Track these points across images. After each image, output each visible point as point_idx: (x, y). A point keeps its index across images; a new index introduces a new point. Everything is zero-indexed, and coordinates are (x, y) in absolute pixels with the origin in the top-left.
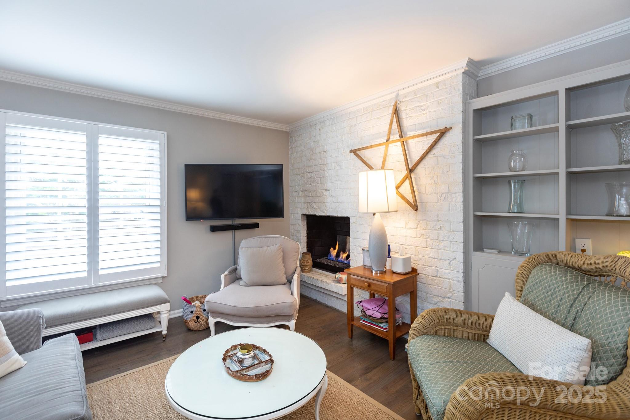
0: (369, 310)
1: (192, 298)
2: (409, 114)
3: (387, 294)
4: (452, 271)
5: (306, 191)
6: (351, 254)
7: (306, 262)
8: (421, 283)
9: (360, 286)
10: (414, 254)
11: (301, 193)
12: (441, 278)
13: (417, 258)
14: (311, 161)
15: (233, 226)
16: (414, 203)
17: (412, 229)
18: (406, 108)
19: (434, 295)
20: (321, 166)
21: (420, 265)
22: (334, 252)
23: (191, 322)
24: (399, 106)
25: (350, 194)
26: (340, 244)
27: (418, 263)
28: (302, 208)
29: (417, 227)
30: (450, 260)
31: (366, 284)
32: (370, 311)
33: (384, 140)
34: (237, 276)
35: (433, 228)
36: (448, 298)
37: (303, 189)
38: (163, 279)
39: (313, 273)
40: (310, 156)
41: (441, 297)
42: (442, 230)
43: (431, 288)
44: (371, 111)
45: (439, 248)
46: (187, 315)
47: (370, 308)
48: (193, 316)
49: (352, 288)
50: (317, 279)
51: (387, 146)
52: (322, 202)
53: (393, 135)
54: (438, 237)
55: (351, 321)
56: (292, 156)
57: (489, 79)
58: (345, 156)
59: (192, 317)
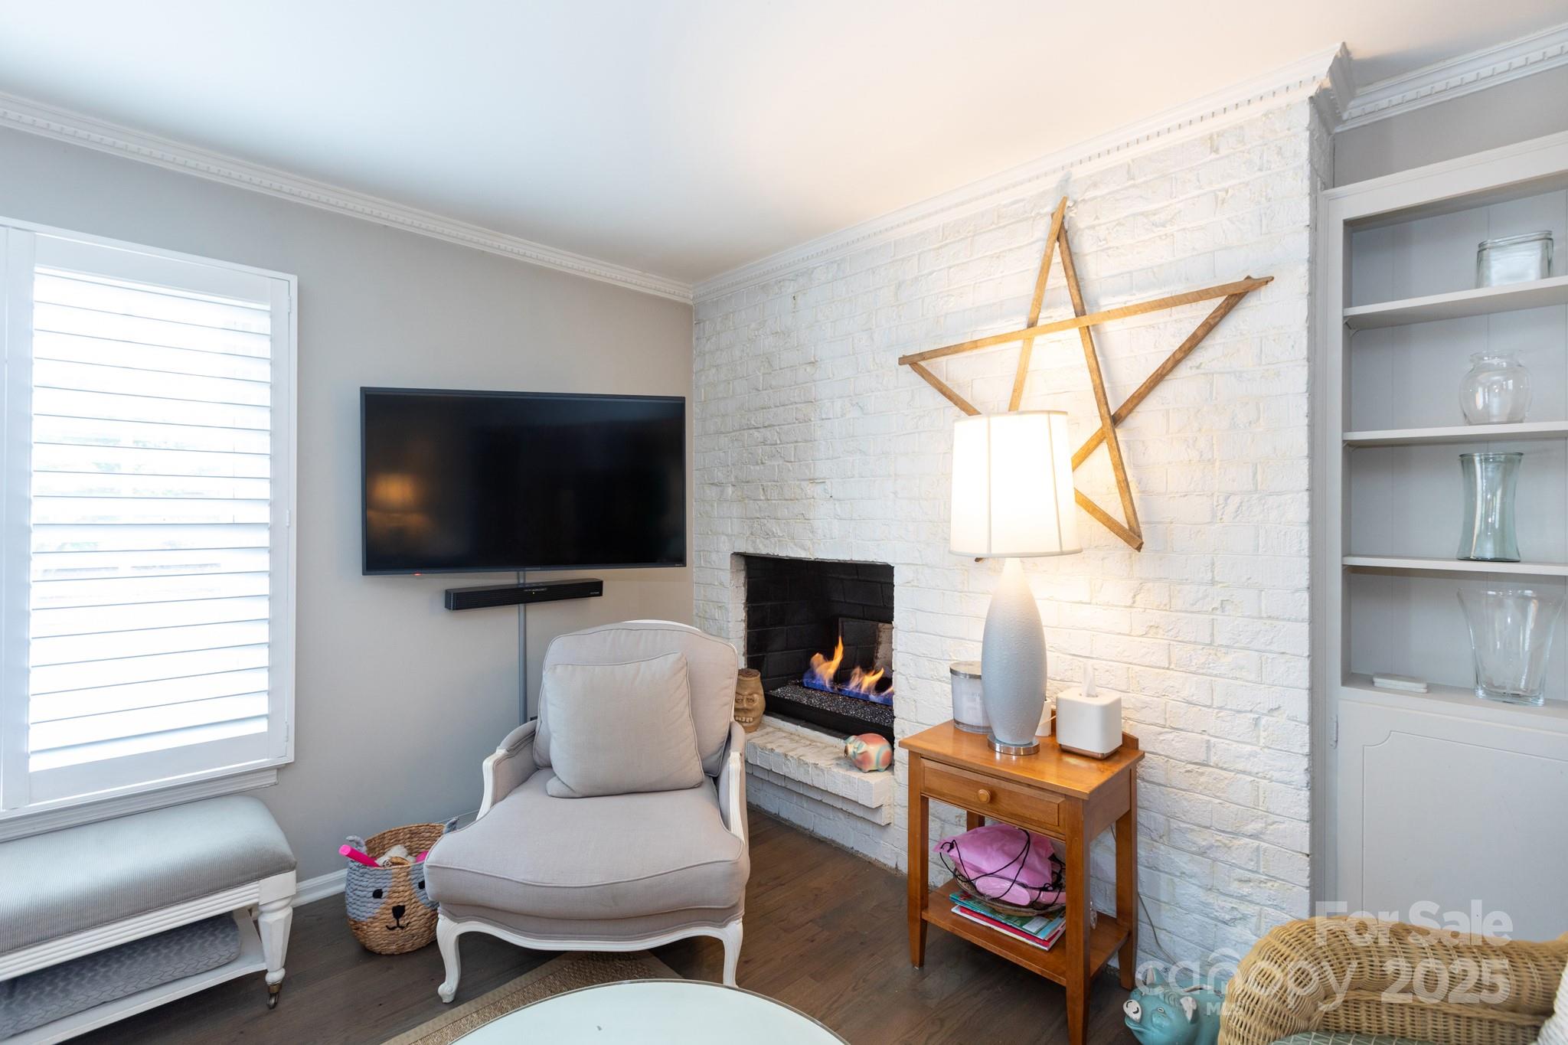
0: (986, 875)
1: (382, 837)
2: (1105, 239)
3: (1060, 831)
4: (1266, 750)
5: (748, 482)
6: (897, 679)
7: (748, 699)
8: (1147, 781)
9: (960, 798)
10: (1124, 688)
11: (730, 490)
12: (1221, 768)
13: (1133, 700)
14: (764, 392)
15: (523, 589)
16: (1129, 523)
17: (1117, 606)
18: (1097, 222)
19: (1199, 826)
20: (796, 408)
21: (1143, 726)
22: (828, 667)
23: (375, 927)
24: (1071, 214)
25: (895, 493)
26: (849, 645)
27: (1137, 716)
28: (732, 535)
29: (1134, 602)
30: (1256, 712)
31: (981, 791)
32: (989, 879)
33: (1019, 323)
34: (538, 760)
35: (1193, 605)
36: (1250, 836)
37: (736, 477)
38: (277, 775)
39: (765, 731)
40: (761, 378)
41: (1223, 832)
42: (1227, 614)
43: (1185, 799)
44: (971, 234)
45: (1215, 672)
46: (358, 903)
47: (987, 867)
48: (383, 906)
49: (925, 801)
50: (786, 755)
51: (1029, 341)
52: (800, 516)
53: (1049, 306)
54: (1212, 635)
55: (922, 909)
56: (703, 378)
57: (1379, 130)
58: (877, 376)
59: (377, 911)
